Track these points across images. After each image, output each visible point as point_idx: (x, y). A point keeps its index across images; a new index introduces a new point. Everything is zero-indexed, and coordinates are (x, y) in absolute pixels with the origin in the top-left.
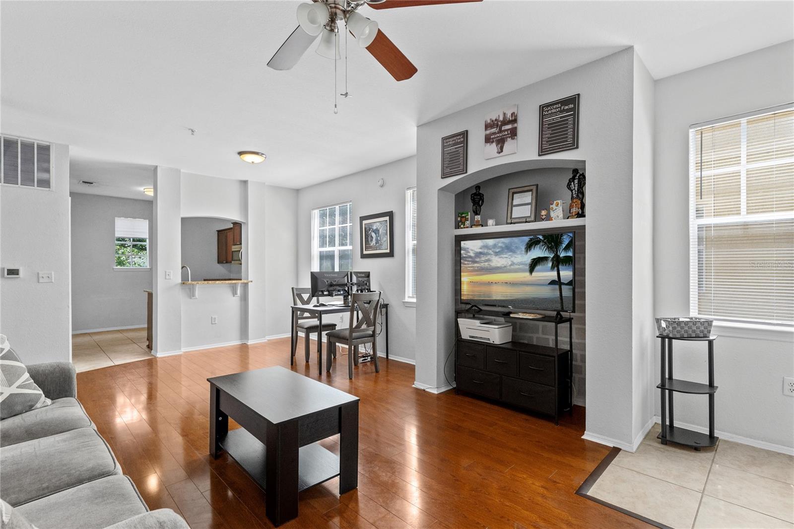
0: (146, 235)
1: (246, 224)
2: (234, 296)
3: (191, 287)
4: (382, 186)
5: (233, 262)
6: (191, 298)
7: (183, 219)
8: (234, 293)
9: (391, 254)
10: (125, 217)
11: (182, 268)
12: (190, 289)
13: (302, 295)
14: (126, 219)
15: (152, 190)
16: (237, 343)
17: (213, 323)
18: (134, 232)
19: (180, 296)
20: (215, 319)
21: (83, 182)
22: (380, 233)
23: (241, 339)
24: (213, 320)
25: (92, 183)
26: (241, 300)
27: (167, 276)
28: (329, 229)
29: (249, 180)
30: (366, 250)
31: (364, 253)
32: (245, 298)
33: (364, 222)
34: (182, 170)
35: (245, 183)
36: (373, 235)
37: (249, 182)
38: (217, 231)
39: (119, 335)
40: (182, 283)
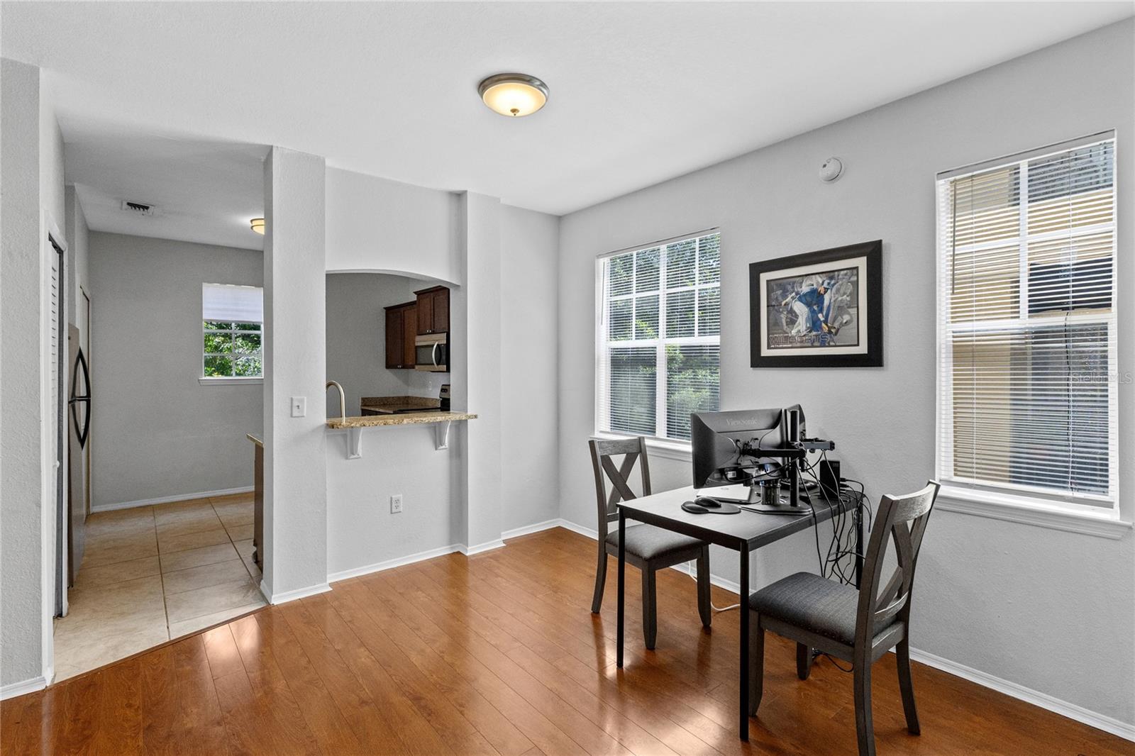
0: (259, 318)
1: (462, 288)
2: (436, 449)
3: (348, 433)
4: (833, 179)
5: (417, 367)
6: (347, 458)
7: (330, 277)
8: (438, 442)
9: (873, 358)
10: (221, 283)
11: (328, 386)
12: (345, 436)
13: (611, 456)
14: (224, 286)
15: (263, 222)
16: (444, 551)
17: (394, 510)
18: (237, 310)
19: (326, 455)
20: (397, 501)
21: (129, 204)
22: (826, 303)
23: (451, 542)
24: (394, 505)
25: (147, 208)
26: (451, 457)
27: (295, 409)
28: (639, 300)
29: (469, 191)
30: (769, 348)
31: (763, 354)
32: (459, 453)
33: (765, 277)
34: (328, 163)
35: (459, 196)
36: (800, 308)
37: (468, 193)
38: (385, 308)
39: (206, 514)
40: (327, 425)
